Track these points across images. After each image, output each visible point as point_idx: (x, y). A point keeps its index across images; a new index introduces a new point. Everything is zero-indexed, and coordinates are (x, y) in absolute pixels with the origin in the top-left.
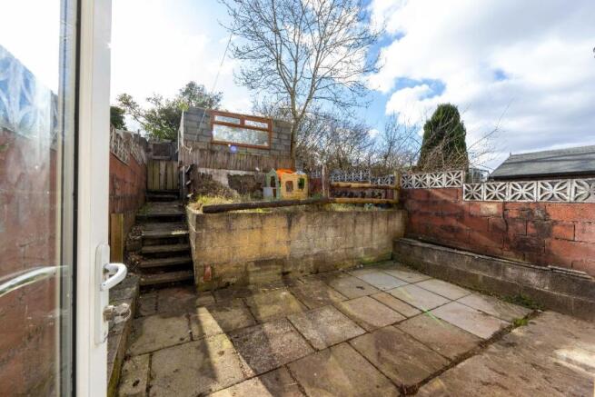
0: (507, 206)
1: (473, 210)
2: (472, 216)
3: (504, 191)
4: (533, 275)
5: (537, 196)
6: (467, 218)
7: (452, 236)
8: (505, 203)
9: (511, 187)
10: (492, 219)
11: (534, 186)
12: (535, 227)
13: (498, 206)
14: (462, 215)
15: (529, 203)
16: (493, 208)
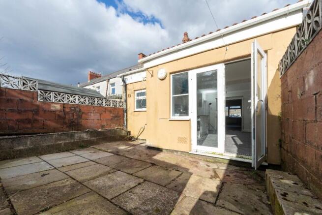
0: (65, 106)
1: (46, 107)
2: (45, 111)
3: (64, 98)
4: (85, 134)
5: (77, 102)
6: (41, 113)
7: (29, 126)
8: (64, 104)
9: (67, 96)
10: (57, 113)
11: (76, 97)
12: (76, 115)
13: (61, 106)
14: (37, 110)
15: (74, 105)
16: (58, 107)
